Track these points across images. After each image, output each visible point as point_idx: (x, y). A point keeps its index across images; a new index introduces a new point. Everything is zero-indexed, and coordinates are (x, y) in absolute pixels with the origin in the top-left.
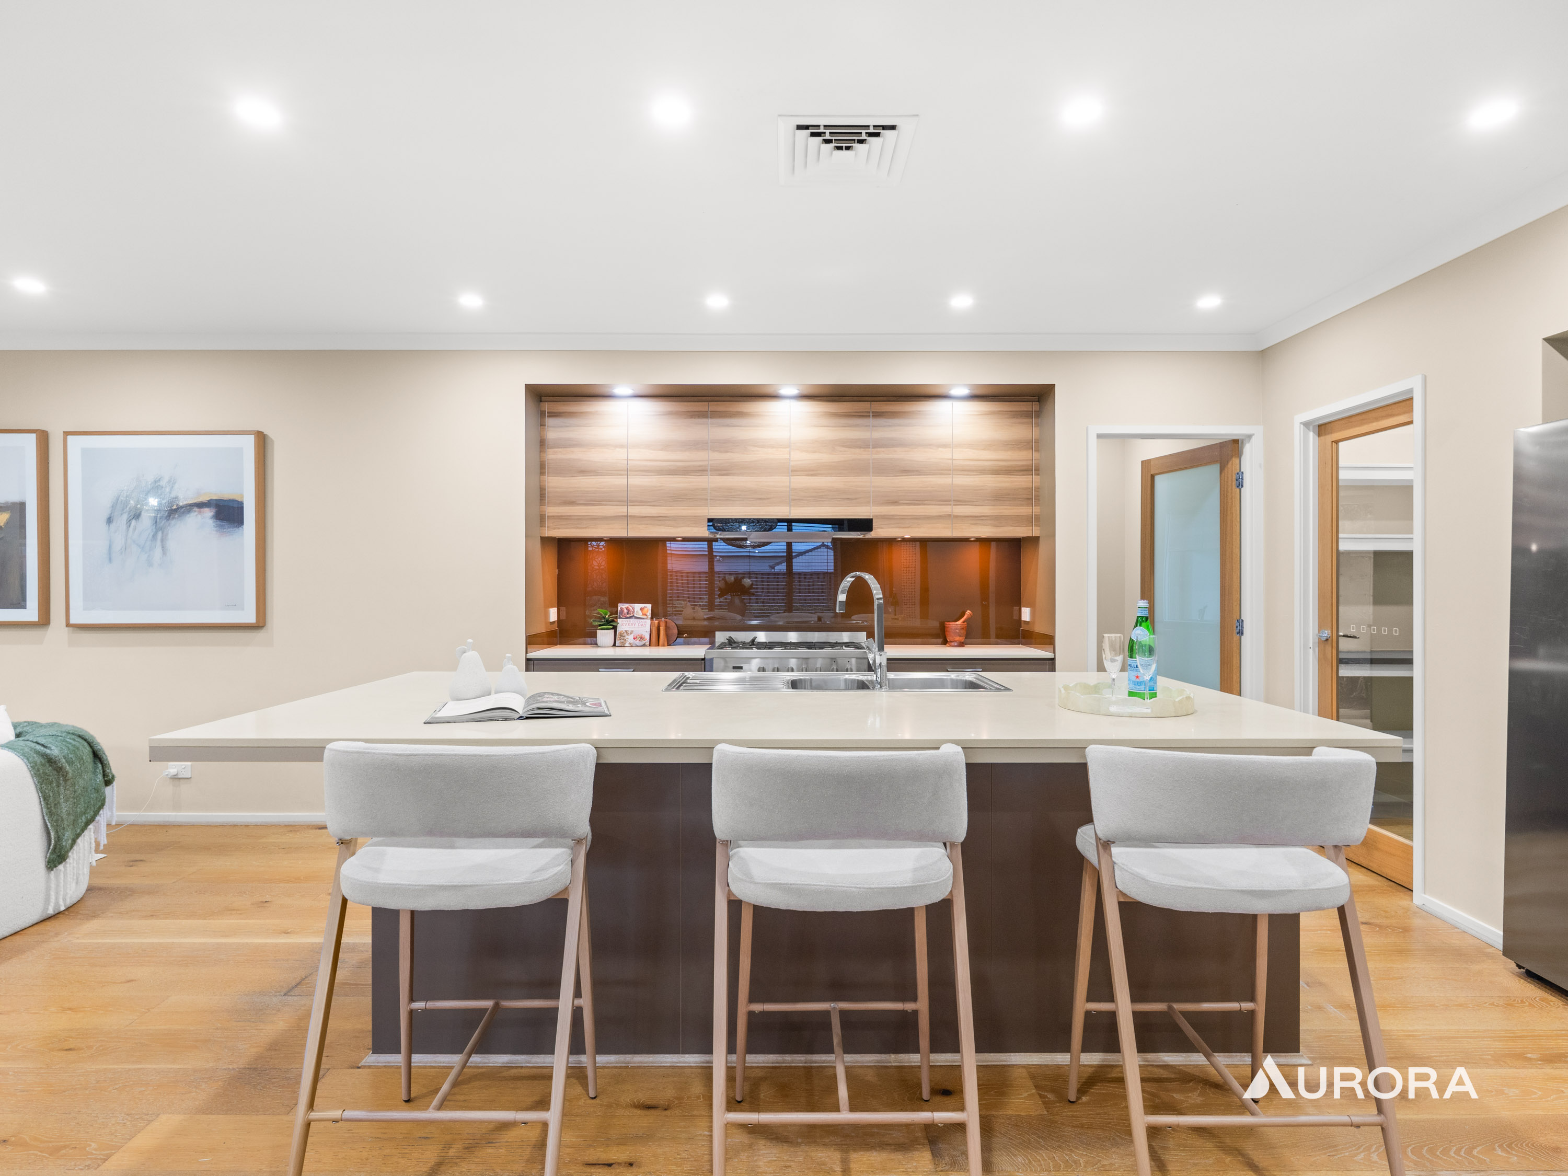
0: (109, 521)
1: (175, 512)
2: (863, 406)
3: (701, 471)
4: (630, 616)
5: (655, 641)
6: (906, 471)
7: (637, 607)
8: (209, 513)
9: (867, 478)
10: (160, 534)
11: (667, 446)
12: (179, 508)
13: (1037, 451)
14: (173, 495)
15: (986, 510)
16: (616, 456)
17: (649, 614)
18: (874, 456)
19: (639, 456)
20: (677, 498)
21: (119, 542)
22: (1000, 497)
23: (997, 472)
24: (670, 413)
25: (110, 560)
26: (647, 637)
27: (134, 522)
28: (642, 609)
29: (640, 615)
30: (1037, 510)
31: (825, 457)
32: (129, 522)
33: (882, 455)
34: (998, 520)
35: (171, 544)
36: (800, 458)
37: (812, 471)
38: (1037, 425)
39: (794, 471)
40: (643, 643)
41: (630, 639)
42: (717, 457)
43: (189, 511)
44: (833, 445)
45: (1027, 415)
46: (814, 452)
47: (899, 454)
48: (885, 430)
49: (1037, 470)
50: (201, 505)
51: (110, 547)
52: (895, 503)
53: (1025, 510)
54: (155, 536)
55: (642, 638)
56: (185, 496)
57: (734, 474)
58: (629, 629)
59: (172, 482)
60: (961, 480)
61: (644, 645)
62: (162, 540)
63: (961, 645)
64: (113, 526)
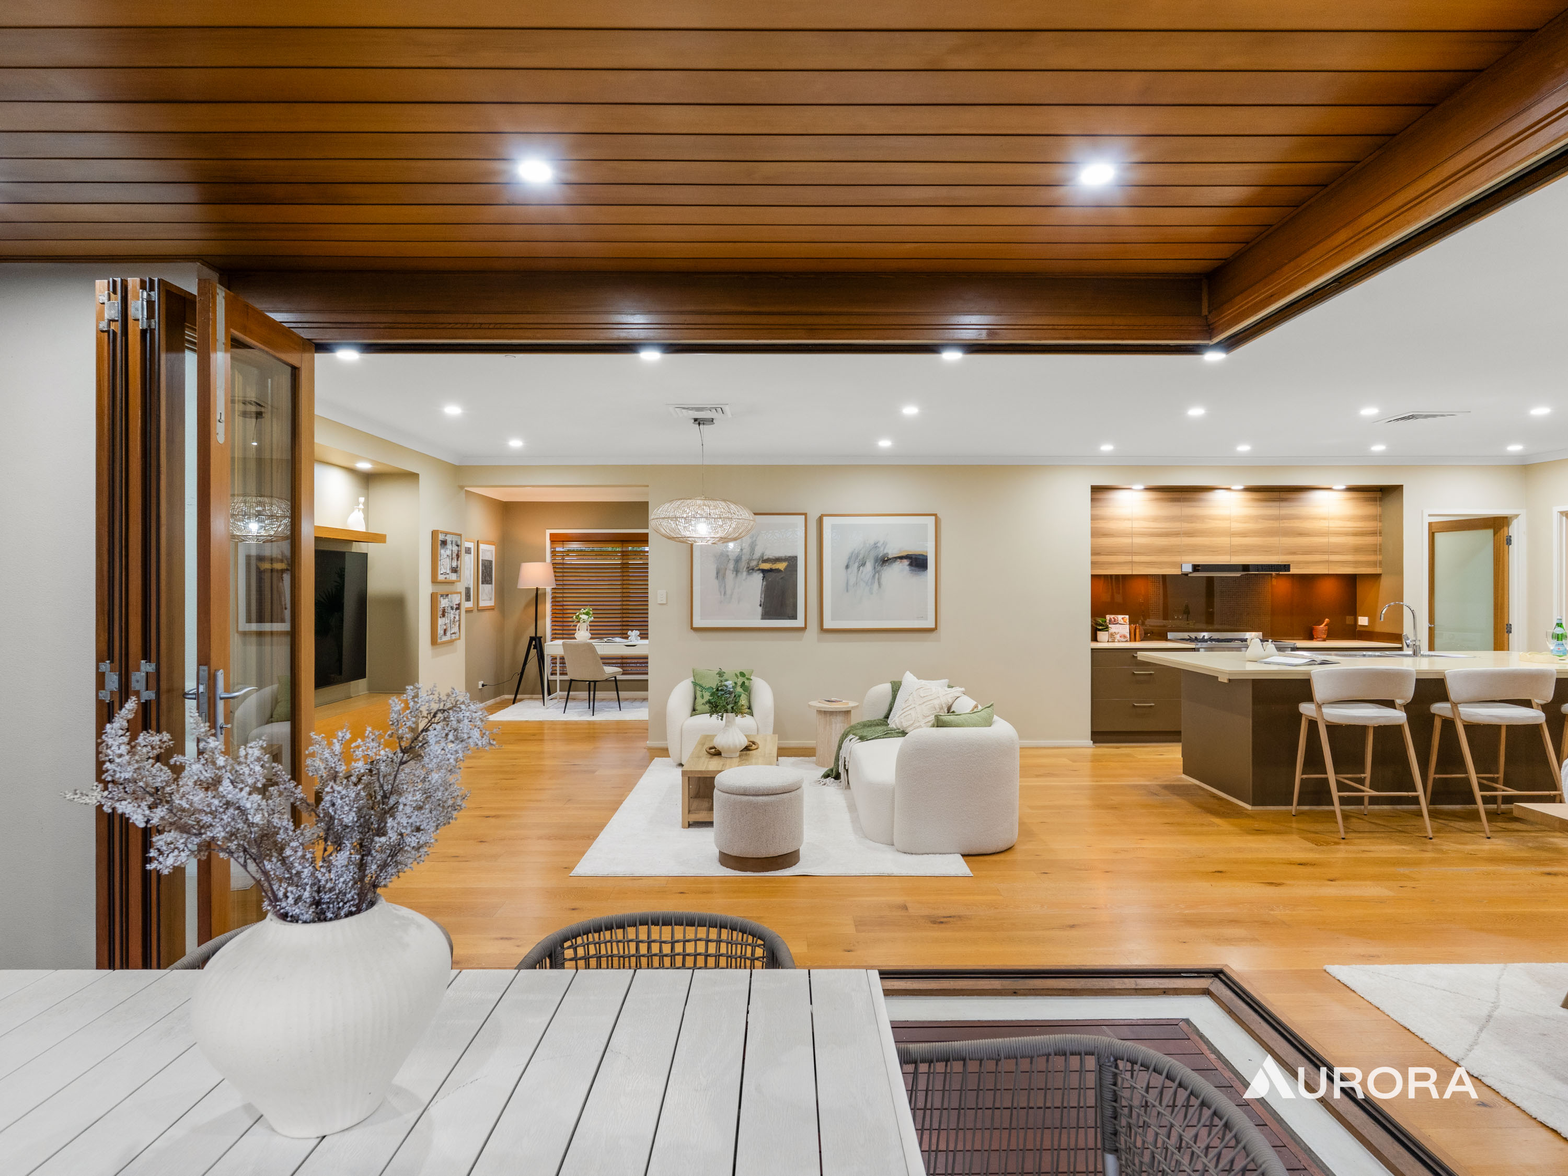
0: (847, 567)
1: (885, 561)
2: (1275, 495)
3: (1177, 534)
4: (1115, 622)
5: (1133, 638)
6: (1301, 534)
7: (1120, 617)
8: (906, 562)
9: (1277, 539)
10: (877, 575)
11: (1156, 519)
12: (889, 559)
13: (1380, 521)
14: (885, 552)
15: (1349, 558)
16: (1125, 526)
17: (1128, 621)
18: (1281, 525)
19: (1138, 526)
20: (1162, 550)
21: (852, 580)
22: (1357, 550)
23: (1355, 534)
24: (1157, 499)
25: (847, 591)
26: (1128, 636)
27: (861, 568)
28: (1123, 618)
29: (1122, 622)
30: (1379, 558)
31: (1251, 526)
32: (859, 568)
33: (1287, 524)
34: (1356, 563)
35: (883, 581)
36: (1236, 526)
37: (1244, 534)
38: (1380, 506)
39: (1233, 534)
40: (1125, 640)
41: (1118, 637)
42: (1186, 526)
43: (895, 561)
44: (1257, 518)
45: (1375, 500)
46: (1245, 523)
47: (1297, 524)
48: (1287, 509)
49: (1380, 533)
50: (901, 558)
51: (847, 583)
52: (1294, 553)
53: (1372, 558)
54: (874, 576)
55: (1125, 637)
56: (892, 552)
57: (1197, 536)
58: (1116, 631)
59: (885, 544)
60: (1334, 540)
61: (1127, 641)
62: (878, 579)
63: (1324, 640)
64: (849, 570)
